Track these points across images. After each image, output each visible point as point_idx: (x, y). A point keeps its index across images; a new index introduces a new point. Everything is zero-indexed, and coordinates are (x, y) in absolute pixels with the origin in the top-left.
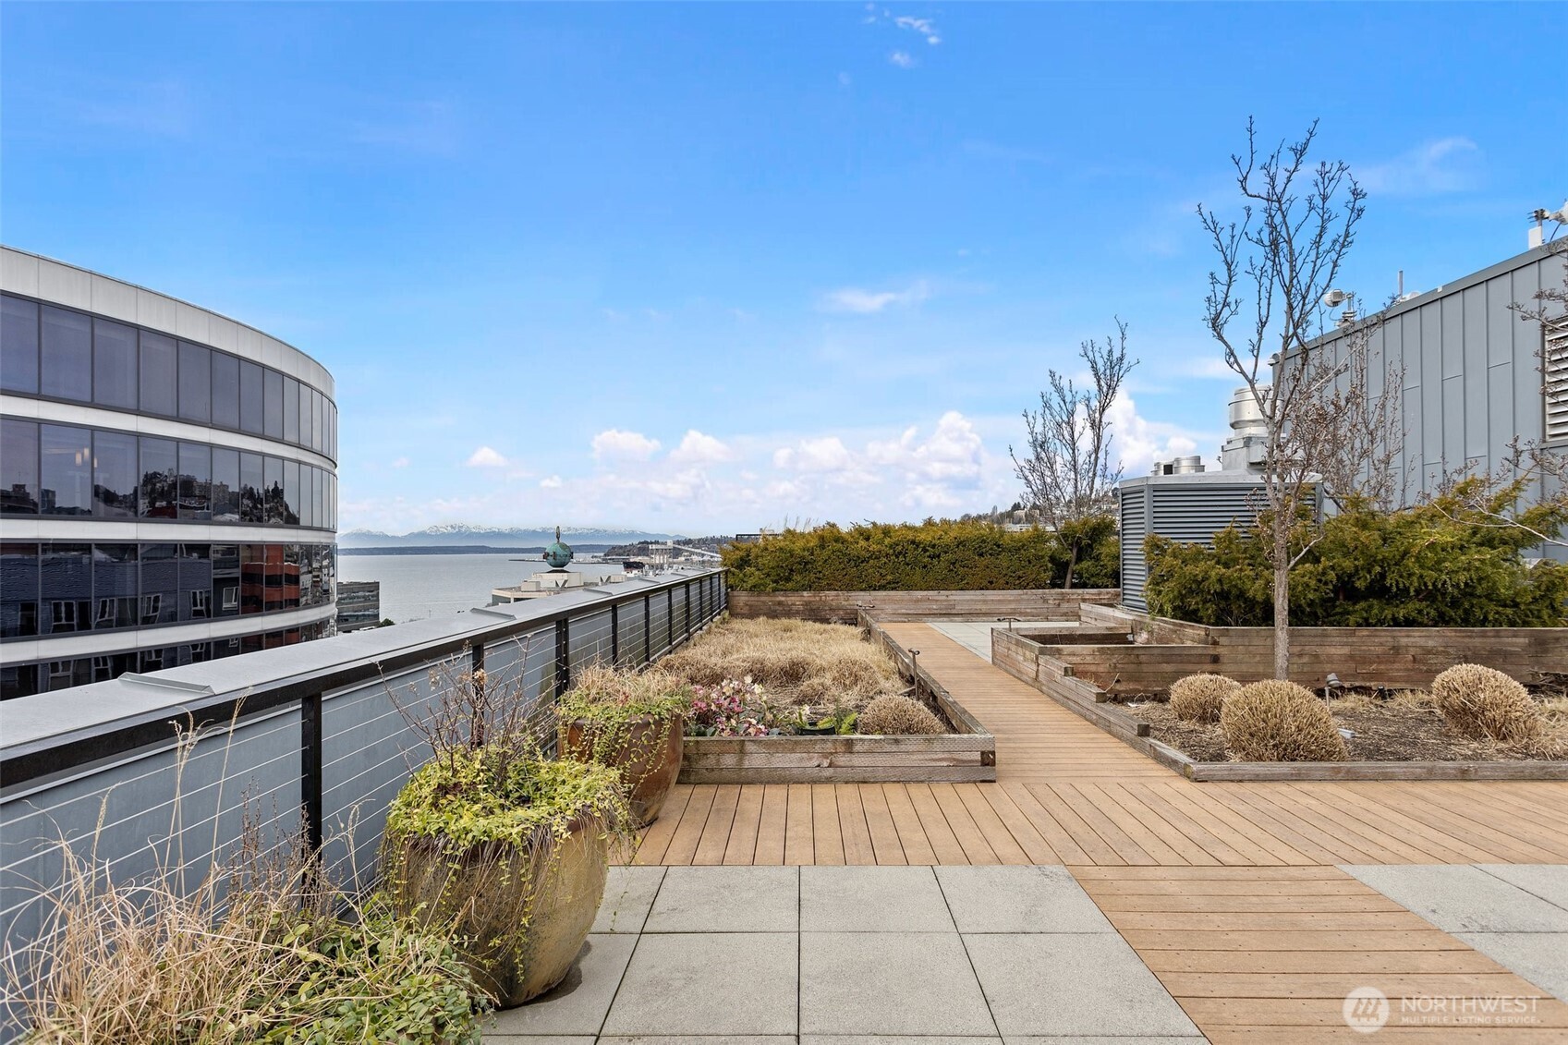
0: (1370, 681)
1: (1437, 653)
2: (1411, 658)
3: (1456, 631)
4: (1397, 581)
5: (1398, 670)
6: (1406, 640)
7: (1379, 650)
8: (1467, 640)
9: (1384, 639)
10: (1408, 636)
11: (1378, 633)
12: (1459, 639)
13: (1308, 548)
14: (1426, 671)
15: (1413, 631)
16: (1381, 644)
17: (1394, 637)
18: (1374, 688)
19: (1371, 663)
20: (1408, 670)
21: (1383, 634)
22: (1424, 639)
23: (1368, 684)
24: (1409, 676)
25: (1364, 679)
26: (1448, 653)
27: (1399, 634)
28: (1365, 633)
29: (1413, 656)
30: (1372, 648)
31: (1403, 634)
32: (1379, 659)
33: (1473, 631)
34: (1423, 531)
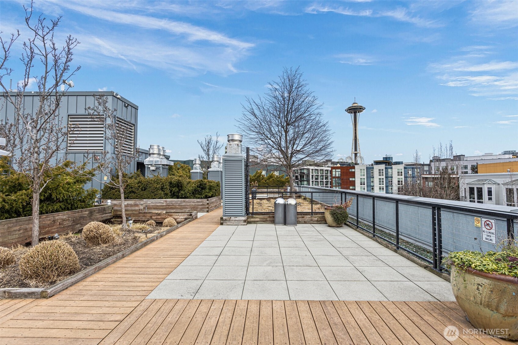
0: (45, 235)
1: (67, 220)
2: (58, 223)
3: (71, 212)
4: (56, 196)
5: (54, 229)
6: (57, 217)
7: (49, 222)
8: (74, 214)
9: (50, 218)
10: (58, 216)
11: (49, 216)
12: (72, 215)
13: (46, 184)
14: (63, 227)
15: (59, 214)
16: (50, 220)
17: (54, 217)
18: (47, 237)
19: (46, 228)
20: (58, 228)
21: (50, 216)
22: (63, 216)
23: (45, 236)
24: (58, 230)
25: (43, 235)
26: (69, 220)
27: (55, 215)
28: (44, 217)
29: (59, 223)
30: (47, 222)
31: (57, 215)
32: (49, 226)
33: (76, 211)
34: (64, 178)
